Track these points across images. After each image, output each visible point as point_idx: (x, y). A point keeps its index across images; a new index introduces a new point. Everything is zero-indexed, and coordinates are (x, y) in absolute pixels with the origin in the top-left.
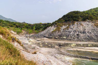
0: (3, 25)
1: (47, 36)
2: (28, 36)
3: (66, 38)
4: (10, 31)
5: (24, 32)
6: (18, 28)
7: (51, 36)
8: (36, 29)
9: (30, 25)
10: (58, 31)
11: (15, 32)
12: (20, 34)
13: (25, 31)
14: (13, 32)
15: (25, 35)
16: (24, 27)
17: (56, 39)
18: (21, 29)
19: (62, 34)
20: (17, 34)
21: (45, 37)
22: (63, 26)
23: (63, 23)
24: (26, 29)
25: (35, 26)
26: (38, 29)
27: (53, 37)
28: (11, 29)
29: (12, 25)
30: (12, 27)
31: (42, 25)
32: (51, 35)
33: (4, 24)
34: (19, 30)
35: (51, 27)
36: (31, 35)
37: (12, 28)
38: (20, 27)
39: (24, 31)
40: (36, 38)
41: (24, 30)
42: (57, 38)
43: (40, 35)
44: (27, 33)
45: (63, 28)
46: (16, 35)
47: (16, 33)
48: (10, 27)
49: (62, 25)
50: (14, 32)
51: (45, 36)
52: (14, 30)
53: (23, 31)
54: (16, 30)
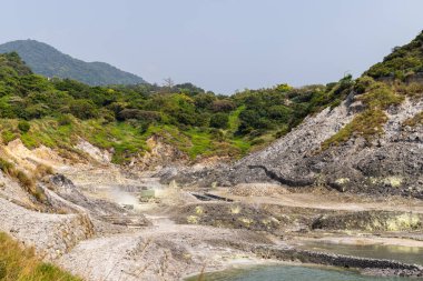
0: (40, 106)
1: (287, 170)
2: (175, 173)
3: (405, 185)
4: (74, 142)
5: (156, 147)
6: (127, 125)
7: (312, 174)
8: (241, 132)
9: (204, 102)
10: (360, 141)
11: (102, 148)
12: (133, 160)
13: (165, 142)
14: (92, 151)
15: (159, 168)
16: (159, 120)
17: (338, 188)
18: (143, 132)
19: (380, 158)
20: (115, 161)
21: (272, 176)
22: (407, 102)
23: (405, 80)
24: (171, 131)
25: (238, 111)
26: (256, 126)
27: (322, 178)
28: (79, 133)
29: (85, 108)
30: (88, 116)
31: (288, 102)
32: (311, 166)
33: (44, 100)
34: (128, 139)
35: (328, 109)
36: (199, 167)
37: (85, 123)
38: (133, 116)
39: (160, 146)
40: (219, 185)
41: (156, 136)
42: (341, 181)
43: (251, 167)
44: (176, 157)
45: (401, 117)
46: (106, 167)
47: (107, 157)
48: (76, 120)
49: (397, 95)
50: (96, 149)
51: (276, 170)
52: (99, 140)
53: (150, 142)
54: (109, 136)
